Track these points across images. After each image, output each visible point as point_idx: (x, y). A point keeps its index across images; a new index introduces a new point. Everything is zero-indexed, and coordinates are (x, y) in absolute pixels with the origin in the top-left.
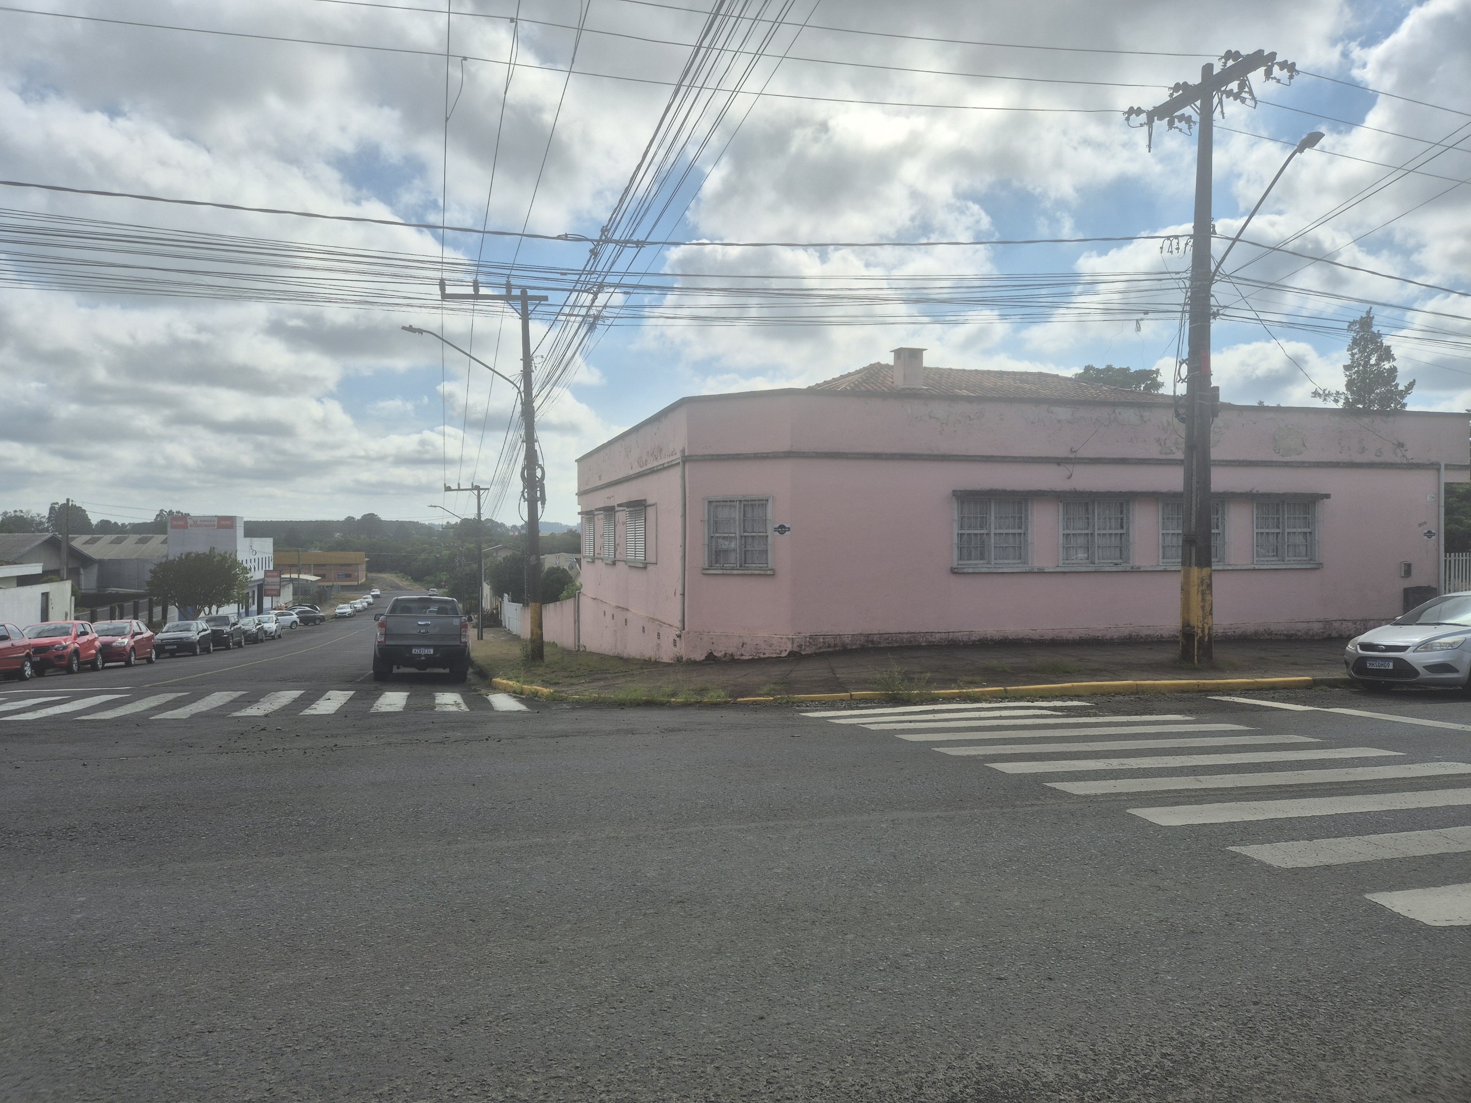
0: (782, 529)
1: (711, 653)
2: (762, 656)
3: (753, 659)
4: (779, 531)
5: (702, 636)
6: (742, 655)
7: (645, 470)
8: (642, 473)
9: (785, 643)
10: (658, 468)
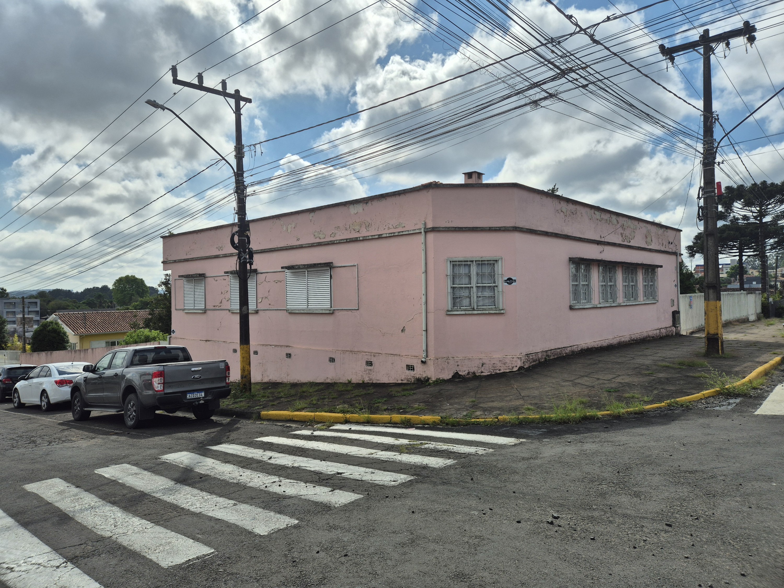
0: (510, 281)
1: (457, 373)
2: (498, 372)
3: (491, 375)
4: (507, 283)
5: (449, 361)
6: (482, 372)
7: (335, 241)
8: (327, 243)
9: (516, 361)
10: (367, 238)
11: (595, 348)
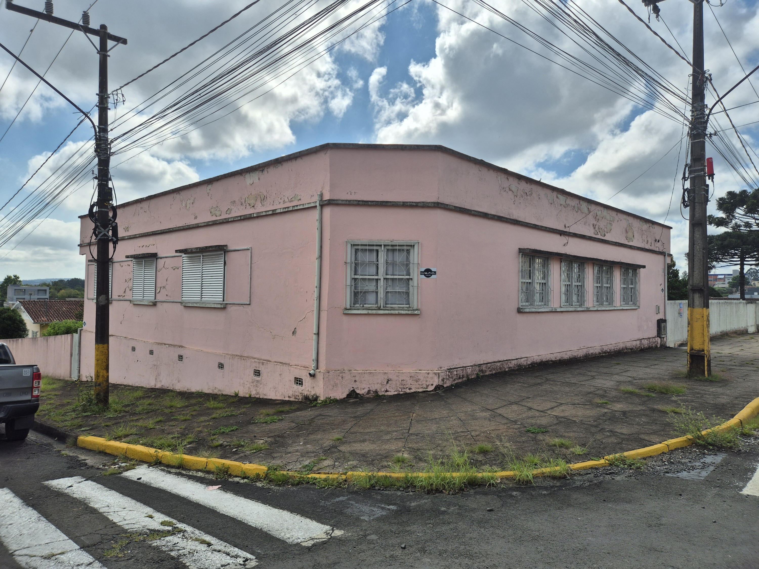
0: (428, 273)
1: (354, 391)
2: (408, 391)
3: (399, 395)
4: (425, 275)
5: (344, 375)
6: (387, 391)
7: (229, 218)
8: (221, 221)
9: (432, 378)
10: (261, 214)
11: (552, 361)
